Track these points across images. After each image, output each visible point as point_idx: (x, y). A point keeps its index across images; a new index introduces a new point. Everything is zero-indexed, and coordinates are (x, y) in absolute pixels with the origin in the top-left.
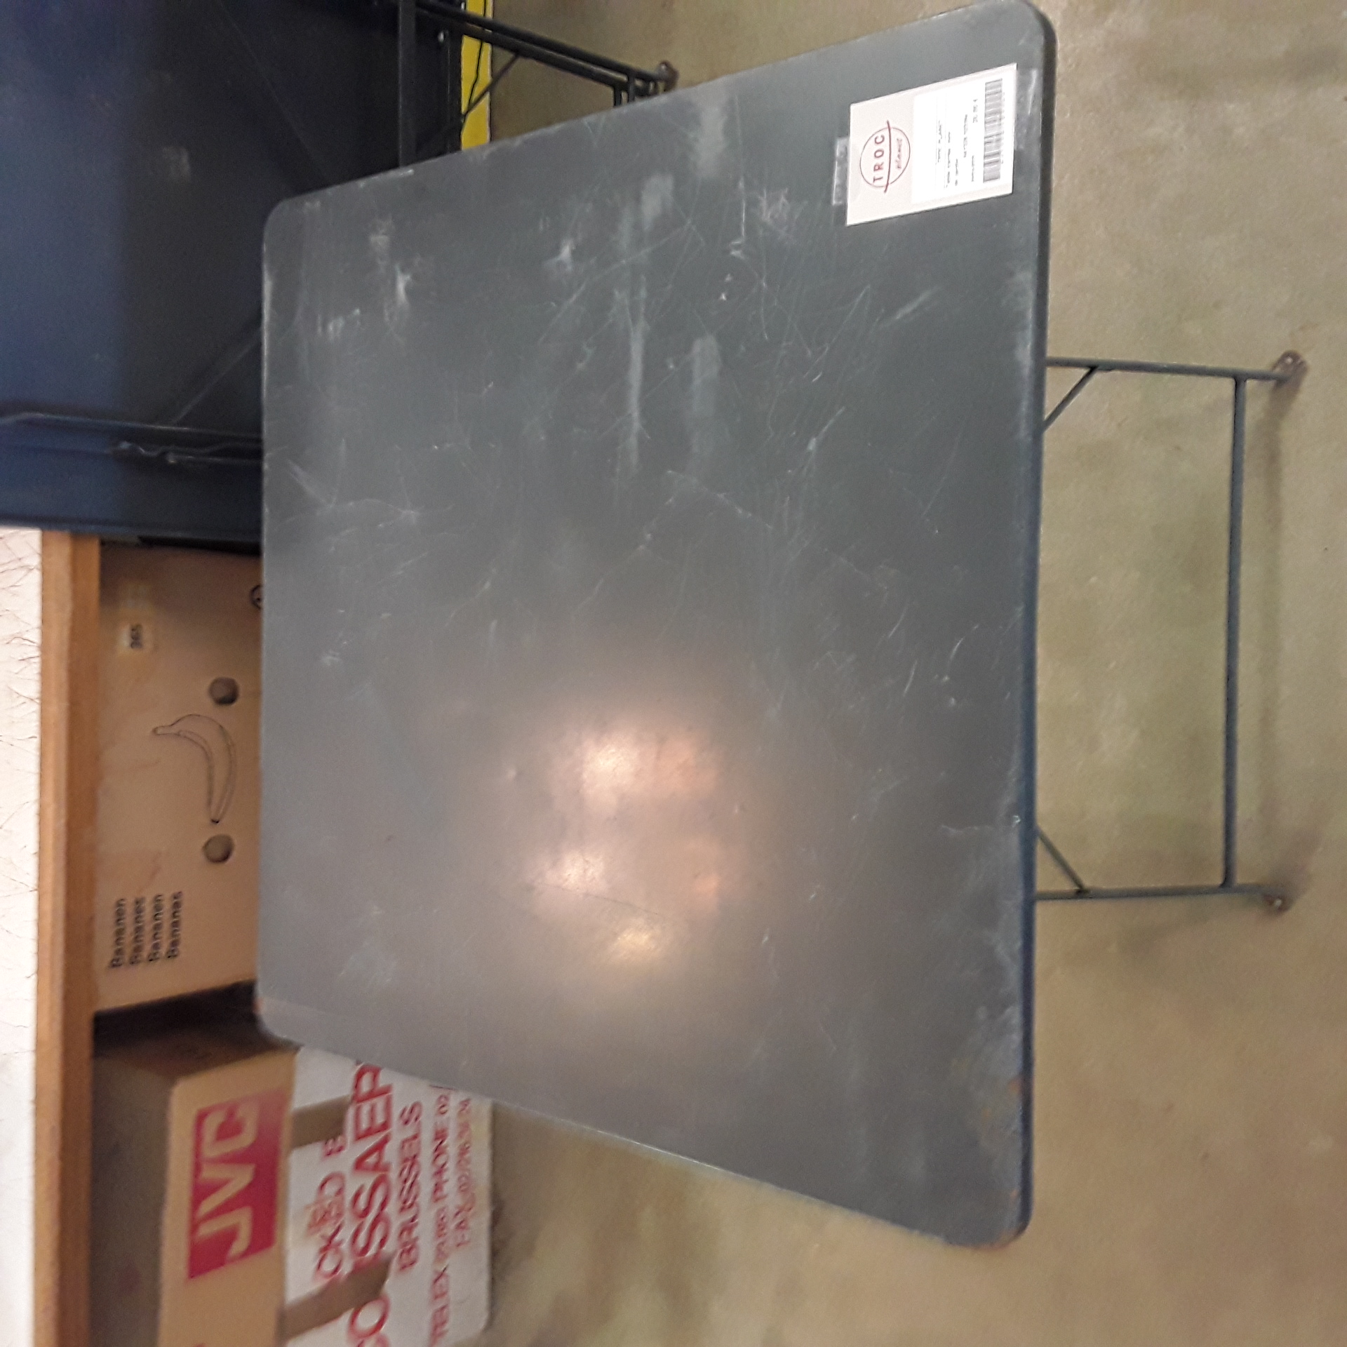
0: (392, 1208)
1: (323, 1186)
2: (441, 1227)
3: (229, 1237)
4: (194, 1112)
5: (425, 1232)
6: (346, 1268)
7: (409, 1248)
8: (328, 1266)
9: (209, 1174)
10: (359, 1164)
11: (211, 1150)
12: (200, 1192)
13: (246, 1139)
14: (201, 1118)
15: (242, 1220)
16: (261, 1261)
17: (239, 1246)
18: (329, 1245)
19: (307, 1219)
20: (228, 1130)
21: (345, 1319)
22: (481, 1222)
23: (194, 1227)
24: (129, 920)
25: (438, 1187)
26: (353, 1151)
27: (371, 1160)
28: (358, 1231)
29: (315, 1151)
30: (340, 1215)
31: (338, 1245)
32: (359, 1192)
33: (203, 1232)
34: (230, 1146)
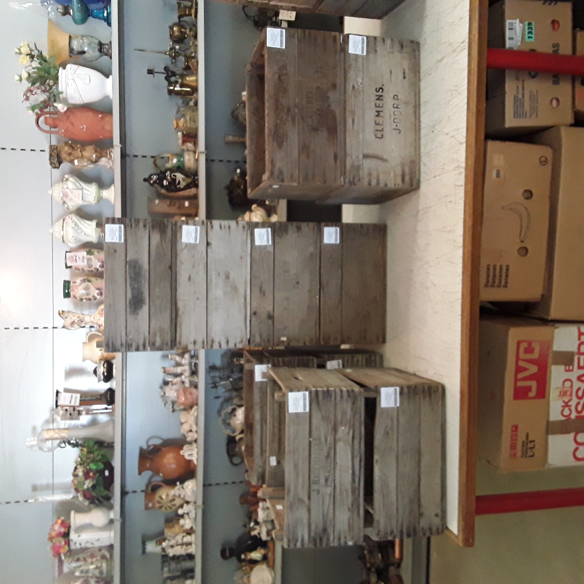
1: (564, 382)
3: (529, 389)
4: (516, 341)
6: (574, 415)
8: (567, 413)
9: (521, 363)
10: (579, 378)
11: (522, 355)
12: (519, 369)
13: (535, 356)
14: (519, 343)
15: (533, 384)
16: (541, 401)
17: (532, 394)
18: (567, 405)
19: (558, 393)
20: (529, 350)
21: (573, 434)
23: (516, 380)
24: (491, 272)
26: (577, 372)
27: (583, 378)
28: (578, 404)
29: (562, 367)
30: (571, 395)
31: (570, 406)
32: (579, 389)
33: (520, 384)
34: (529, 356)
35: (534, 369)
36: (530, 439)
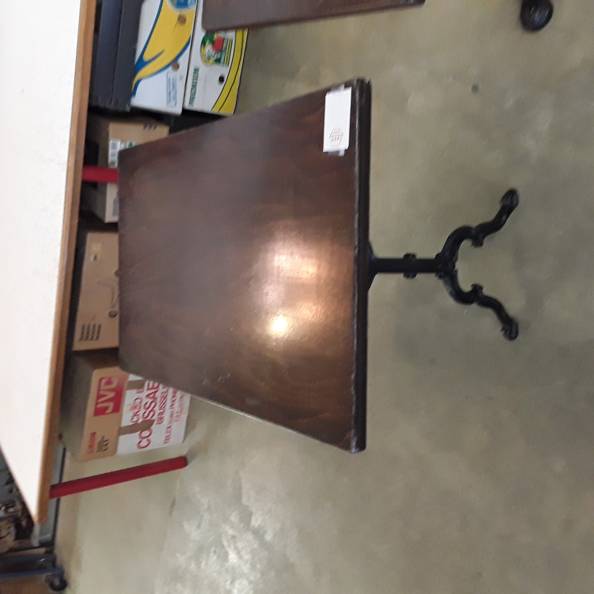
0: (157, 408)
1: (136, 399)
2: (172, 415)
3: (106, 408)
4: (100, 377)
5: (166, 416)
6: (141, 420)
7: (161, 419)
8: (135, 419)
9: (102, 393)
10: (148, 396)
11: (103, 387)
12: (99, 396)
13: (114, 385)
14: (101, 379)
15: (111, 405)
16: (115, 415)
17: (109, 411)
18: (135, 415)
19: (129, 408)
20: (109, 382)
21: (139, 432)
22: (184, 416)
23: (97, 404)
24: (86, 328)
25: (172, 405)
26: (146, 393)
27: (152, 395)
28: (145, 413)
29: (134, 391)
30: (140, 407)
31: (138, 415)
32: (146, 403)
33: (99, 406)
34: (109, 387)
35: (111, 395)
36: (105, 440)
